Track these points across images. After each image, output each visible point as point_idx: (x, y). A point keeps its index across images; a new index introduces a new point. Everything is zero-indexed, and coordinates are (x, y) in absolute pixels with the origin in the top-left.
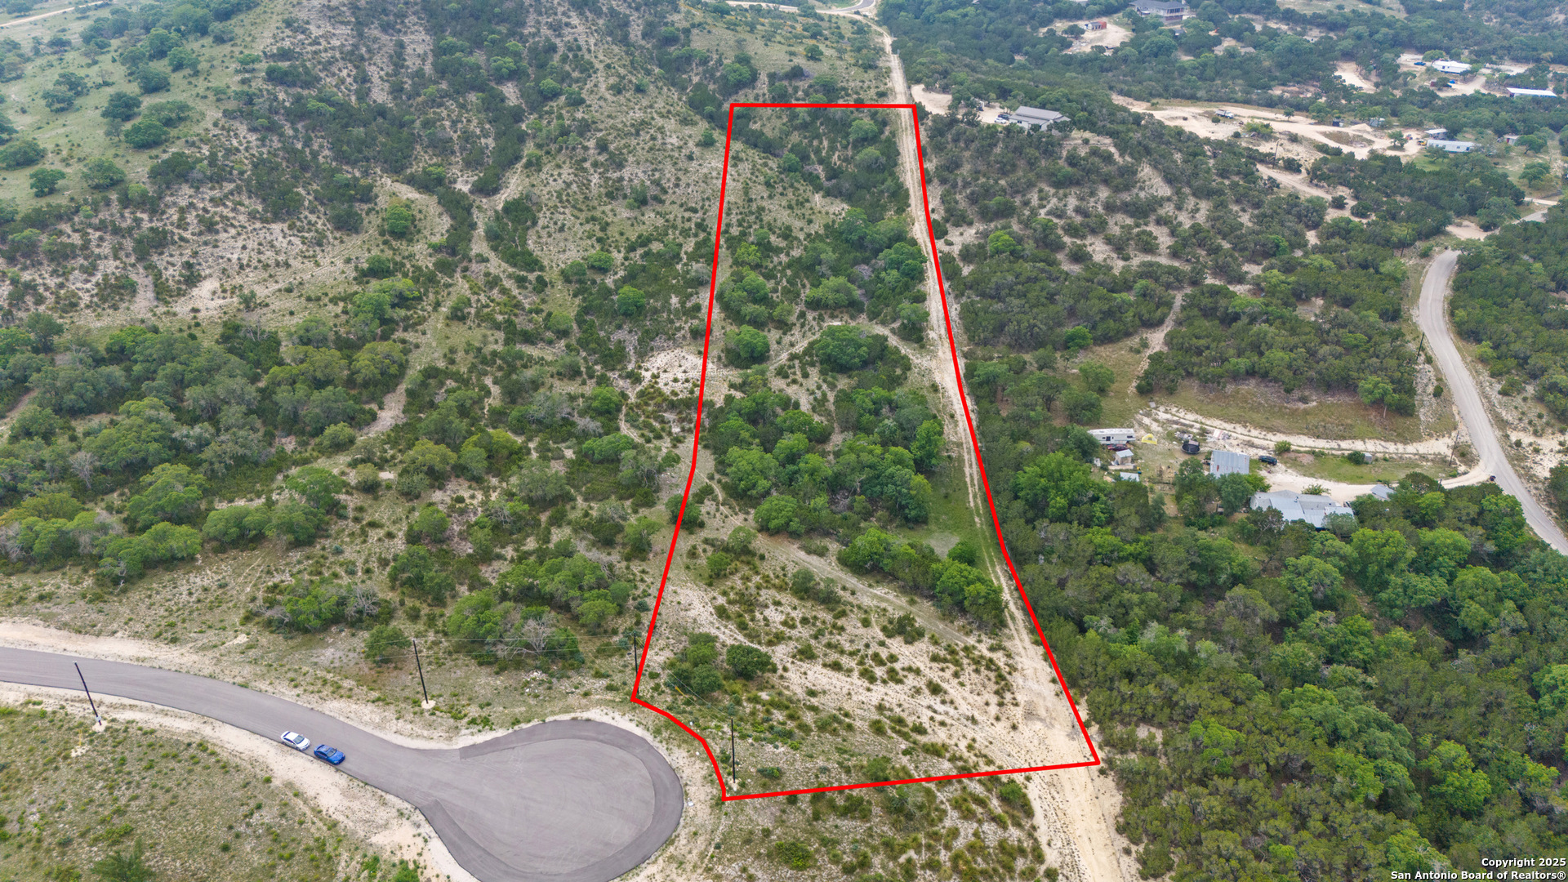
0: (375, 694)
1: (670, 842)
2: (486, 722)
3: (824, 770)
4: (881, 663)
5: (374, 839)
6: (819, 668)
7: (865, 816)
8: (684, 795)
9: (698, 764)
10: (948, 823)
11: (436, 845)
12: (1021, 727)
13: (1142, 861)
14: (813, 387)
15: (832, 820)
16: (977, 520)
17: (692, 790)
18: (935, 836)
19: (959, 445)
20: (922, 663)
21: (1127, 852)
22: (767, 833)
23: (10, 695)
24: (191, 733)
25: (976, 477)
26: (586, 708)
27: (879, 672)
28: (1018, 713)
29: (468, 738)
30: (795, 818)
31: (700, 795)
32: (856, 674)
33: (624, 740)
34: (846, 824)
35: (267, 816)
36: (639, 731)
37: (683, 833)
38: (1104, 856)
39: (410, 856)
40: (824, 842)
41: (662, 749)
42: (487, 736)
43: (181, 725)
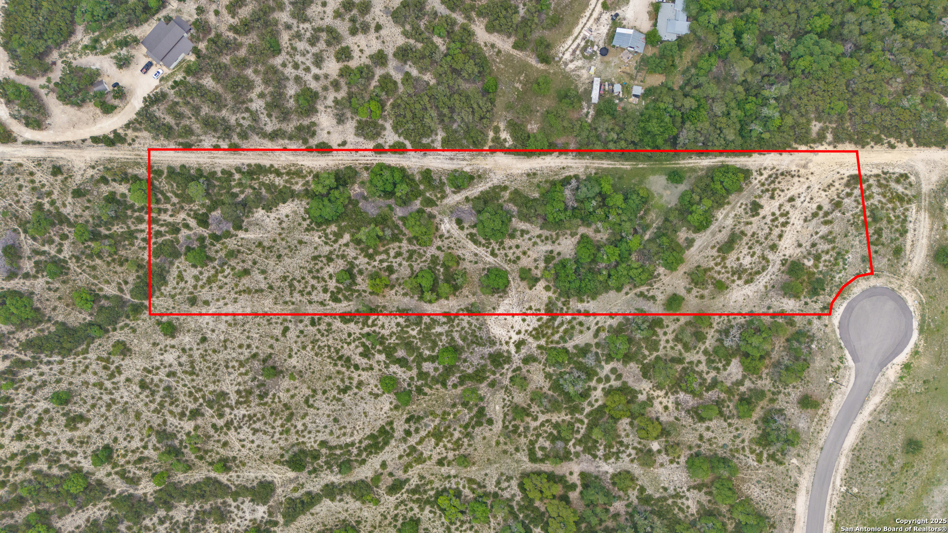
0: (827, 400)
1: (893, 290)
2: (842, 359)
3: (860, 241)
4: (776, 219)
5: (892, 380)
6: (781, 243)
7: (881, 229)
8: (875, 287)
9: (860, 283)
10: (876, 203)
11: (895, 361)
12: (811, 171)
13: (876, 144)
14: (530, 243)
15: (883, 239)
16: (640, 166)
17: (872, 285)
18: (882, 208)
19: (587, 167)
20: (776, 203)
21: (872, 147)
22: (889, 260)
23: (828, 528)
24: (847, 456)
25: (610, 162)
26: (833, 325)
27: (782, 220)
28: (802, 171)
29: (850, 361)
30: (882, 251)
31: (873, 281)
32: (783, 229)
33: (849, 310)
34: (884, 235)
35: (884, 417)
36: (845, 305)
37: (889, 286)
38: (873, 155)
39: (899, 368)
40: (892, 242)
41: (853, 296)
42: (848, 356)
43: (843, 462)
